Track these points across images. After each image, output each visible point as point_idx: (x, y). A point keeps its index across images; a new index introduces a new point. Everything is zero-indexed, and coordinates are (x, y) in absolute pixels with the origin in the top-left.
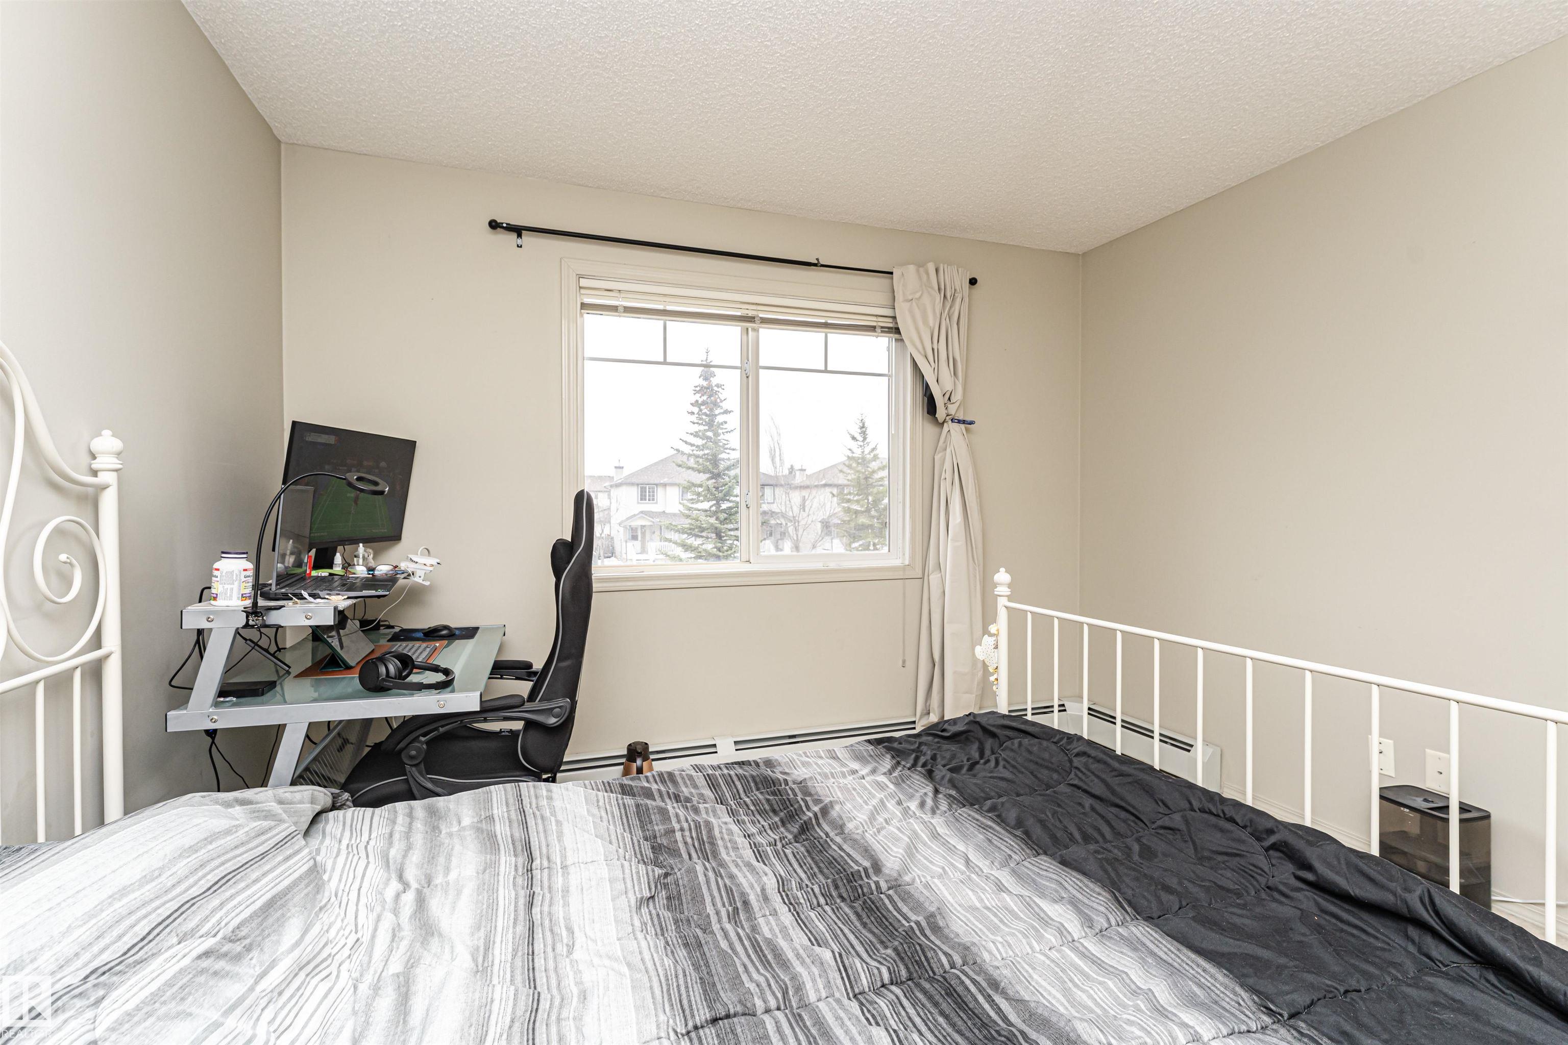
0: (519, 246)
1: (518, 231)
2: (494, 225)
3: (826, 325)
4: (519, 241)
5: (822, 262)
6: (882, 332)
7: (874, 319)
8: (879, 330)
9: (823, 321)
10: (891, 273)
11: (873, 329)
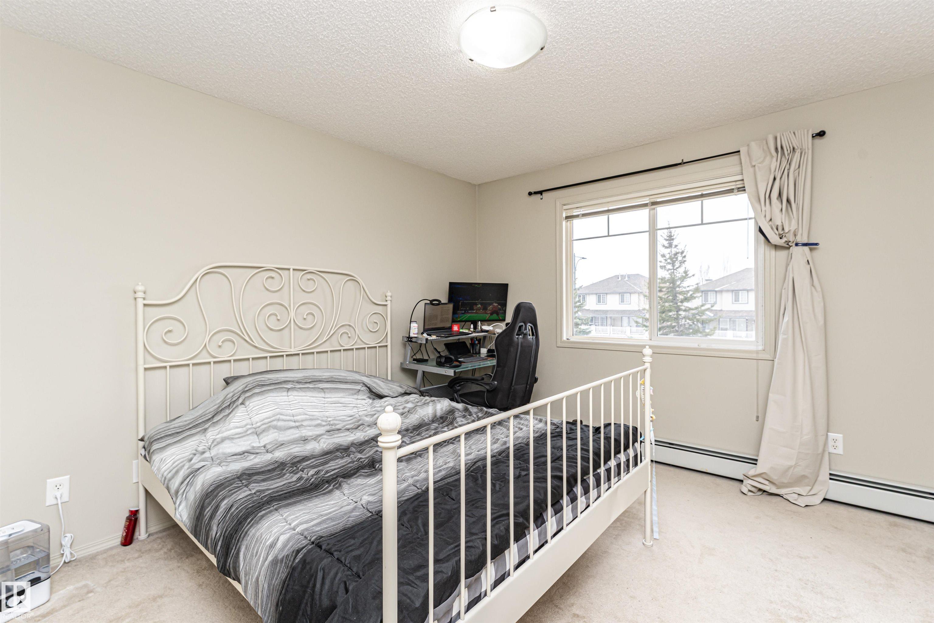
0: (541, 199)
1: (541, 193)
2: (530, 194)
3: (702, 196)
4: (541, 197)
5: (684, 161)
6: (738, 191)
7: (734, 183)
8: (736, 191)
9: (700, 193)
10: (739, 151)
11: (731, 191)
